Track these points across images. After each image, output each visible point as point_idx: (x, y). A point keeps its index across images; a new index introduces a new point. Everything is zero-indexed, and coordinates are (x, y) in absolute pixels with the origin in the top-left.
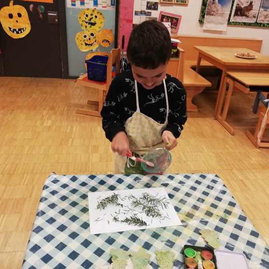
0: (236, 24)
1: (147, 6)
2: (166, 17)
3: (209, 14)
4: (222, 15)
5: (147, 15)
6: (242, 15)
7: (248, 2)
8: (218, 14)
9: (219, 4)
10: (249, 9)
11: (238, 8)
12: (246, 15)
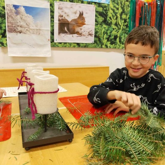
0: (65, 45)
3: (13, 30)
4: (38, 32)
6: (72, 32)
7: (76, 12)
8: (31, 31)
9: (28, 15)
10: (81, 24)
11: (62, 21)
12: (78, 33)
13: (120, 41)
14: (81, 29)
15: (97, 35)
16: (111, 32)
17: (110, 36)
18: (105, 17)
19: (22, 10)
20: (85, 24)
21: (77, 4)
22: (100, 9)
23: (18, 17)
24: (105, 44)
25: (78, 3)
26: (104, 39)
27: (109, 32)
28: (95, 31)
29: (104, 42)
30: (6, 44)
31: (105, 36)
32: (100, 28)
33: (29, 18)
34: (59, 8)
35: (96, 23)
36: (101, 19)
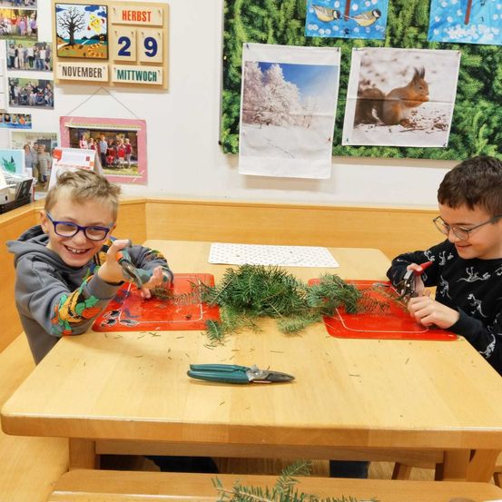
0: (368, 152)
1: (12, 95)
2: (86, 135)
3: (253, 119)
4: (307, 121)
5: (15, 126)
6: (389, 120)
7: (406, 71)
8: (290, 119)
9: (289, 83)
10: (416, 100)
11: (366, 94)
12: (404, 122)
14: (415, 113)
15: (460, 126)
17: (497, 130)
18: (489, 81)
19: (277, 72)
20: (427, 101)
21: (409, 52)
22: (476, 61)
23: (268, 87)
24: (480, 150)
25: (414, 49)
26: (477, 137)
27: (495, 119)
28: (454, 118)
29: (477, 145)
30: (237, 148)
31: (484, 130)
32: (470, 109)
33: (290, 91)
34: (362, 64)
35: (459, 96)
36: (474, 86)
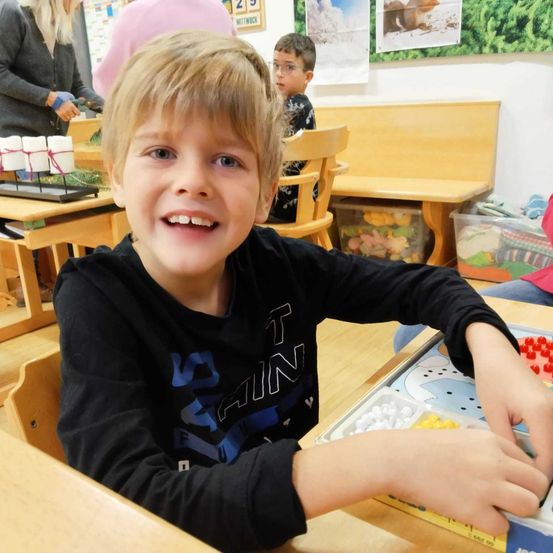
4: (349, 36)
6: (410, 26)
9: (335, 8)
10: (429, 5)
11: (390, 7)
12: (422, 26)
13: (536, 31)
14: (429, 17)
15: (469, 23)
16: (506, 12)
17: (504, 21)
20: (438, 4)
23: (322, 14)
24: (489, 43)
26: (486, 31)
27: (500, 12)
29: (486, 38)
31: (491, 23)
32: (476, 5)
33: (337, 14)
